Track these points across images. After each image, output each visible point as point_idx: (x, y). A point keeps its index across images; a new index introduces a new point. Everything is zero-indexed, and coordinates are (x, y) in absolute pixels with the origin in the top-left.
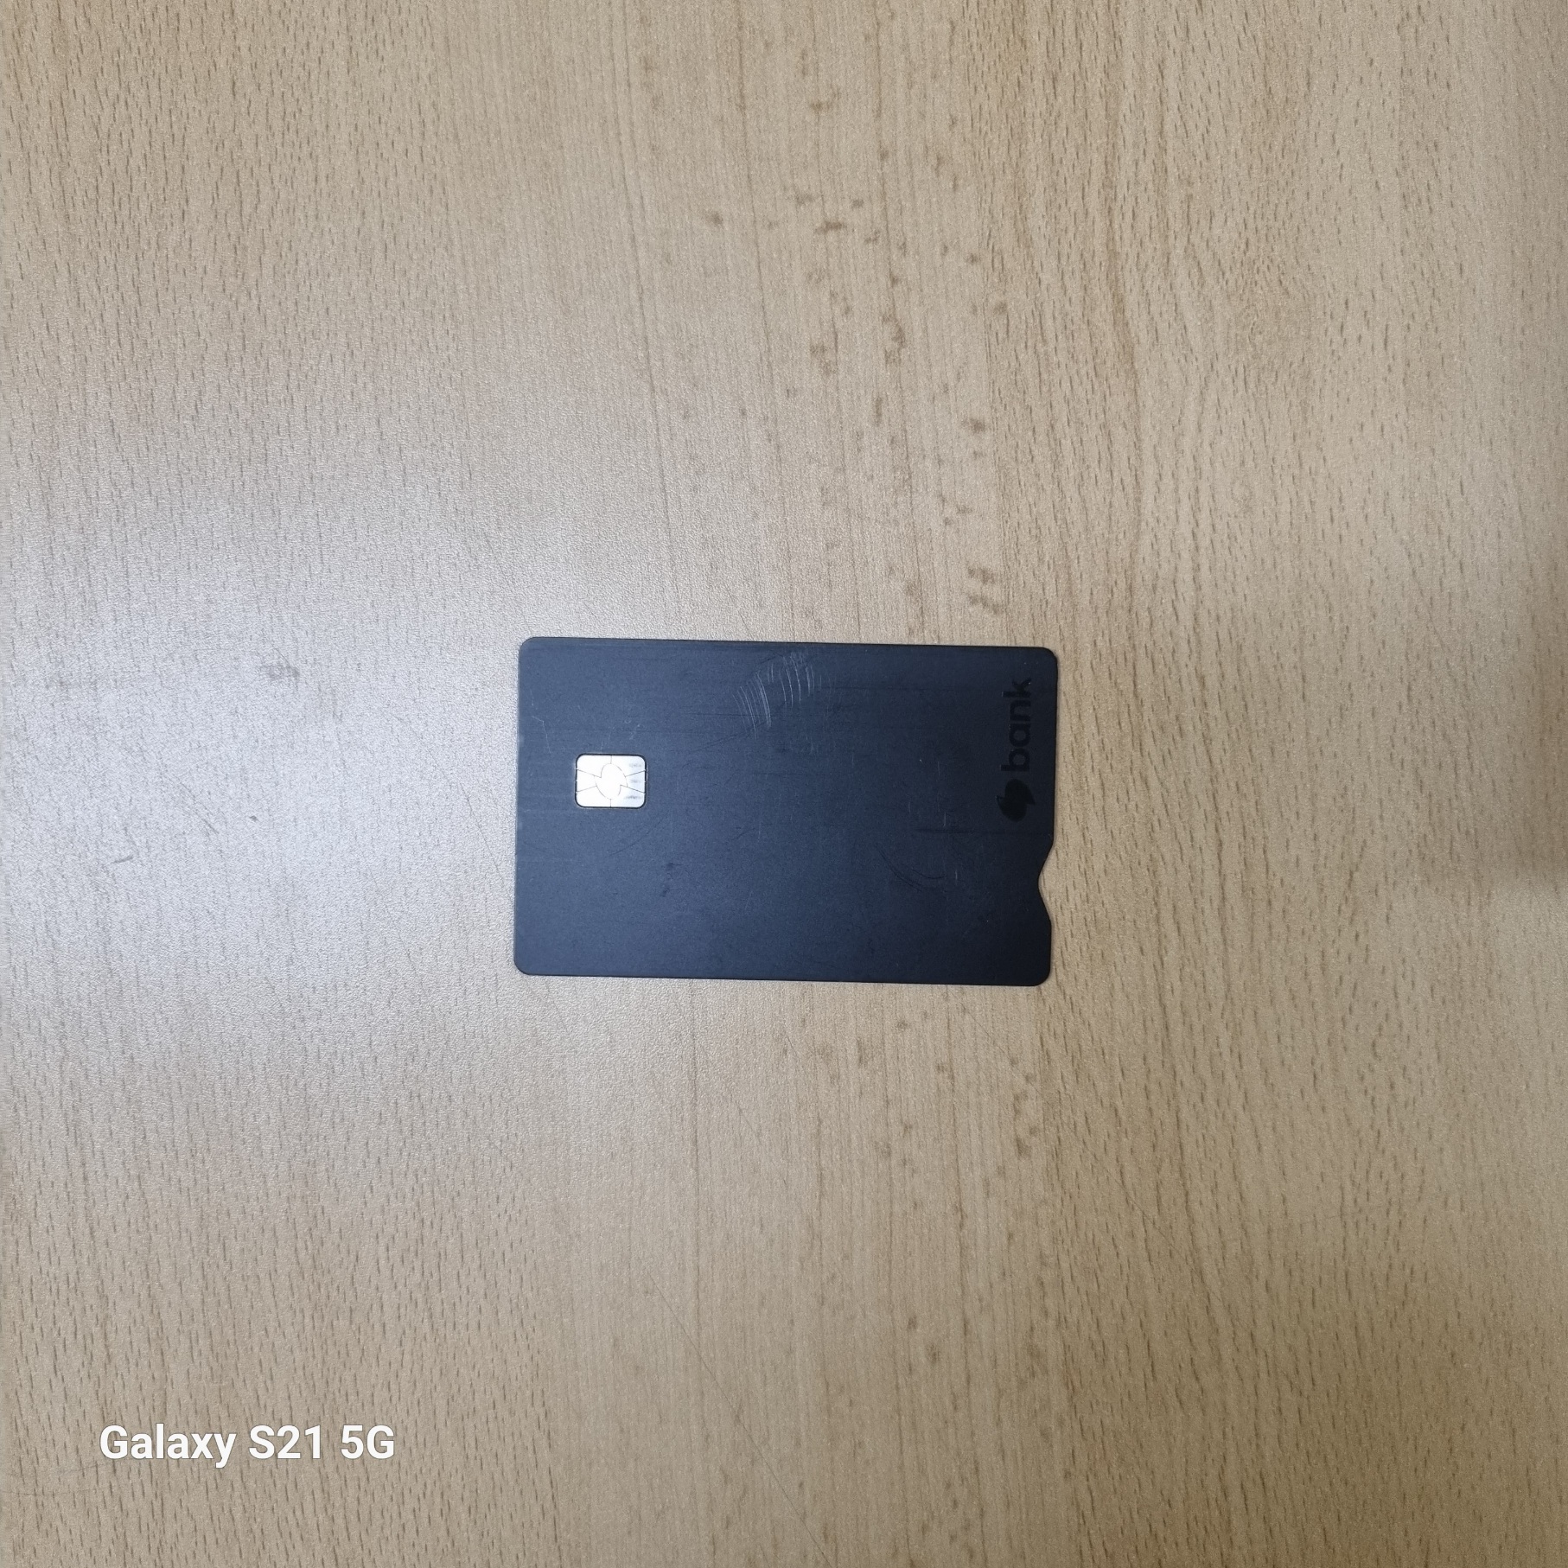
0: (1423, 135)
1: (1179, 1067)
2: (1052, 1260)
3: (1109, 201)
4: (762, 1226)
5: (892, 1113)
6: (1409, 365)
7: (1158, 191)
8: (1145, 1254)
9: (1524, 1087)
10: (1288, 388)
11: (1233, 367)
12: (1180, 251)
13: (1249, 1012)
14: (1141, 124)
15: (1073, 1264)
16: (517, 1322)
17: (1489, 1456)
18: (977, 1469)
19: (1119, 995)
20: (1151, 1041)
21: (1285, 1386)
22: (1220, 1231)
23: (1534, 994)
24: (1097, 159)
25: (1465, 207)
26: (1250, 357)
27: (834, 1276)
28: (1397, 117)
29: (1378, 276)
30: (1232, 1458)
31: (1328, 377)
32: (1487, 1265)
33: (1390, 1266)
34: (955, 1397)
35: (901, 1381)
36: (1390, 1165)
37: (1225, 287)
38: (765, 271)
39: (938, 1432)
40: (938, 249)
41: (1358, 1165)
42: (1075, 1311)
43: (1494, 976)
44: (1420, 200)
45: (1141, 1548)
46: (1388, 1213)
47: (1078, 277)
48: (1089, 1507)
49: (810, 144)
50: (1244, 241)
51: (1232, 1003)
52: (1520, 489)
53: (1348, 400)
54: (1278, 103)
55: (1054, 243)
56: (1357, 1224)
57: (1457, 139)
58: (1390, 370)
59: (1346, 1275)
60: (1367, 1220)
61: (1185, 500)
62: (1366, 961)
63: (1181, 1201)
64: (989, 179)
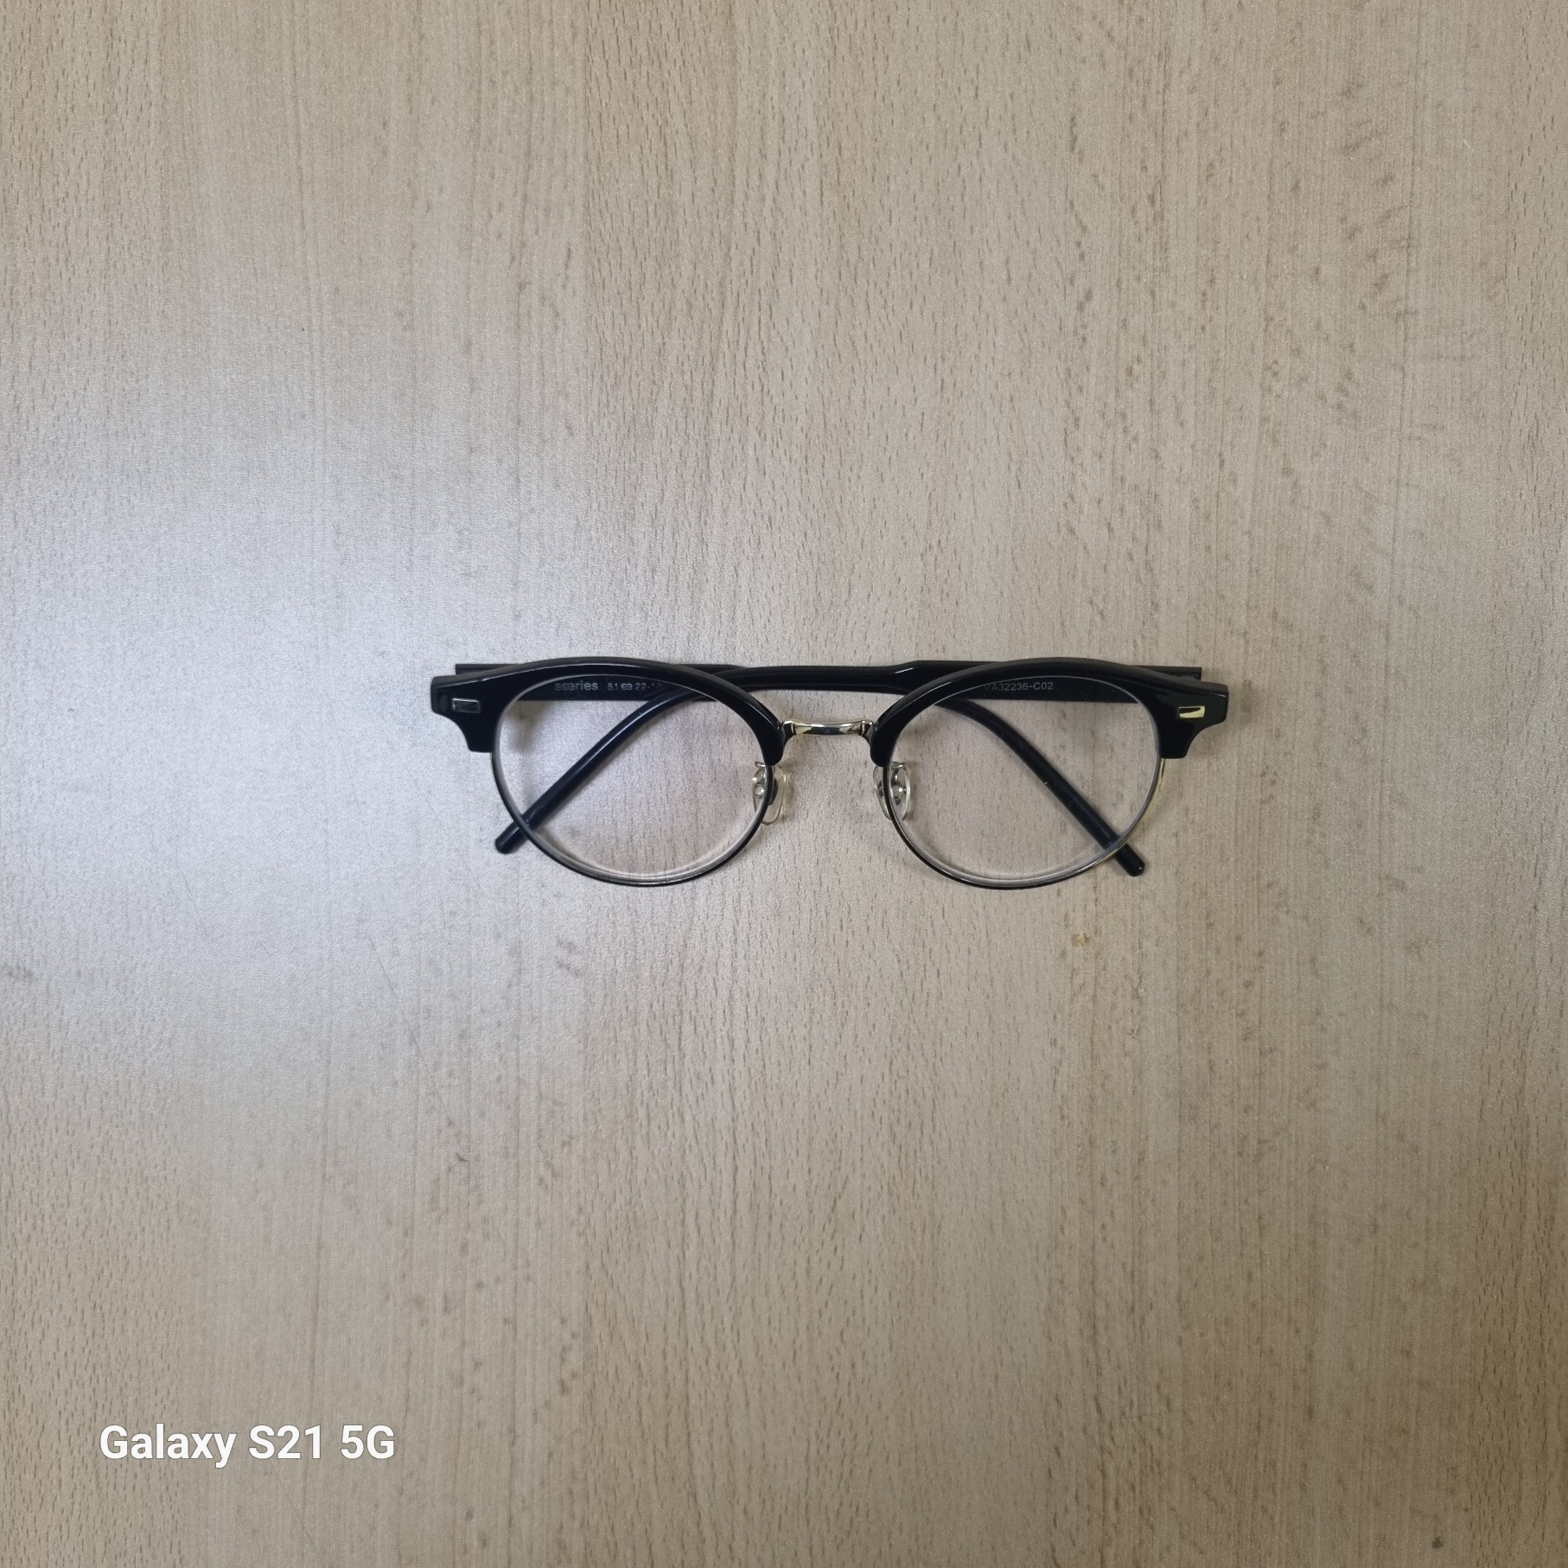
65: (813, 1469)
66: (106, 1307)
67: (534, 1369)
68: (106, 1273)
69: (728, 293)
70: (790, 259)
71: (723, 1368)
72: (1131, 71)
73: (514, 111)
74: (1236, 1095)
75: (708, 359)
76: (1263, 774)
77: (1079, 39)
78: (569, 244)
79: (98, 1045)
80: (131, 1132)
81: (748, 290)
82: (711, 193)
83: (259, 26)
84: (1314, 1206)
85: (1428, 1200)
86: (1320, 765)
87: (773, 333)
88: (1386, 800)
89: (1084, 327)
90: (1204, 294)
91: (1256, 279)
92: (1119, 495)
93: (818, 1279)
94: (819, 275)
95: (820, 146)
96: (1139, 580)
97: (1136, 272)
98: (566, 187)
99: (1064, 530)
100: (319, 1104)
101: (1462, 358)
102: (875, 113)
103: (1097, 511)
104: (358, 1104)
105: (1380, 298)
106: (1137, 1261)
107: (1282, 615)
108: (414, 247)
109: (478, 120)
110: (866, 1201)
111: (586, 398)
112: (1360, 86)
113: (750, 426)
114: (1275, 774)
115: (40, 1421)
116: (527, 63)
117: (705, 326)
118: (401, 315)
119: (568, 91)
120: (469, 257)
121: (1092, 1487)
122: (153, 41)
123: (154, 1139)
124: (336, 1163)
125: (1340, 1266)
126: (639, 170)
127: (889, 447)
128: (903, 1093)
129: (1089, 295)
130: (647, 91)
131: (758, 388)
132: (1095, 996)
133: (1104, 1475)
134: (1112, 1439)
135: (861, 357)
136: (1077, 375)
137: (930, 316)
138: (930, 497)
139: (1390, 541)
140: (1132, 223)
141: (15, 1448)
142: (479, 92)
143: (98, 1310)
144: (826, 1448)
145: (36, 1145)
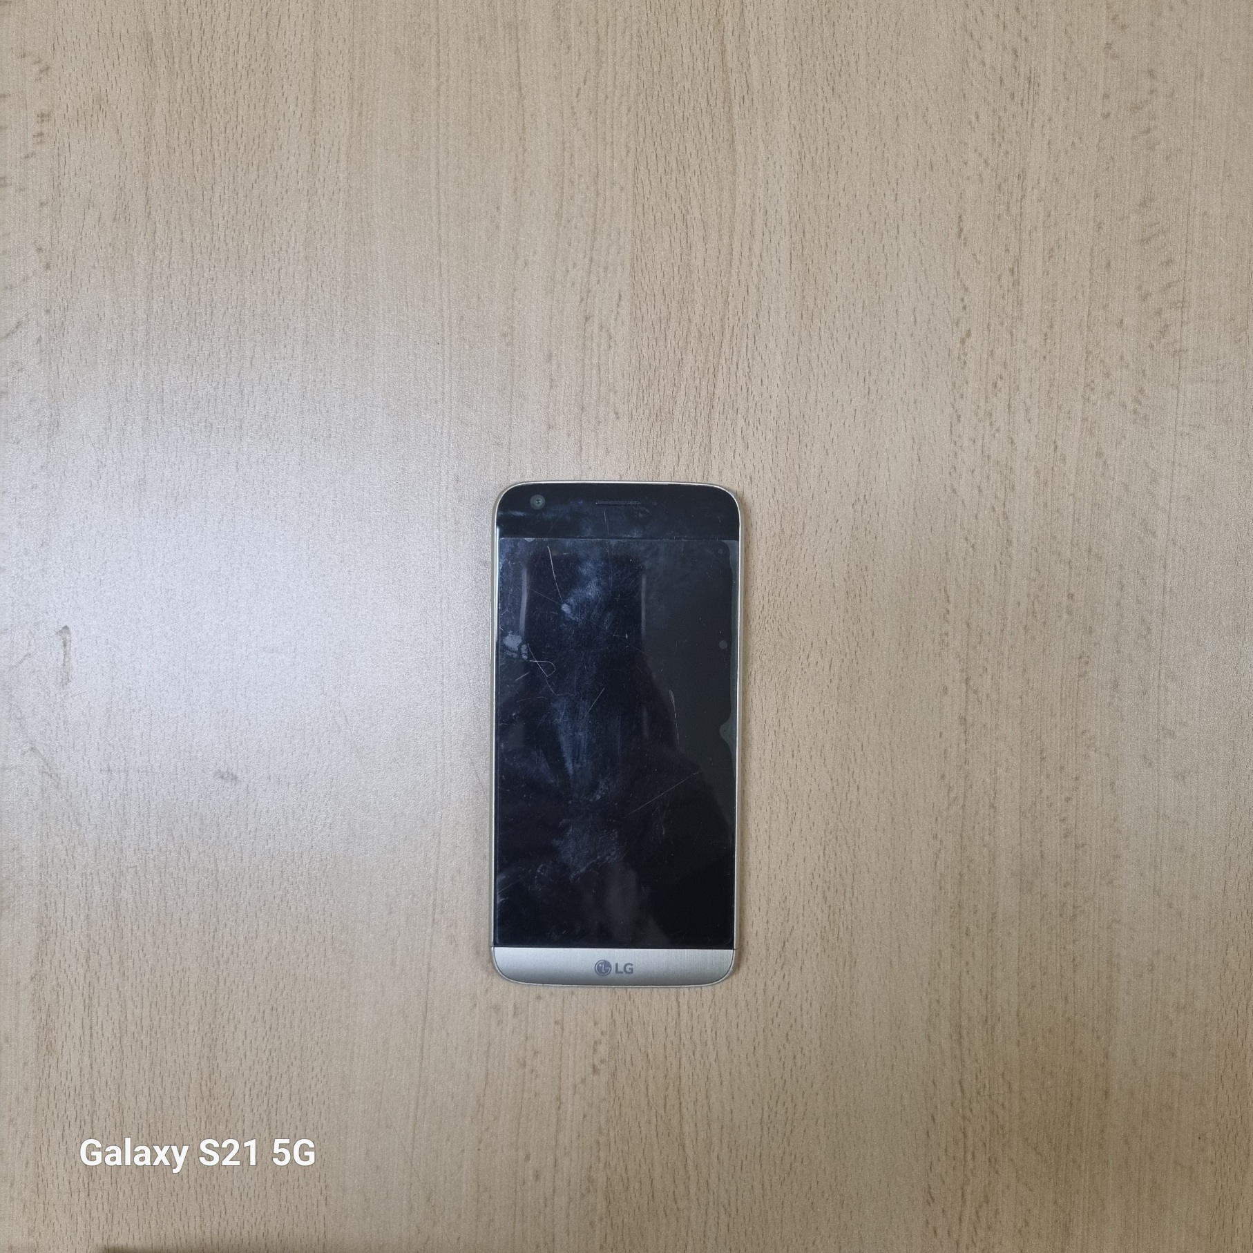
65: (765, 1129)
66: (280, 1009)
67: (574, 1056)
68: (281, 985)
69: (727, 326)
70: (768, 304)
71: (705, 1057)
72: (999, 187)
73: (585, 202)
74: (1059, 875)
75: (711, 370)
76: (1080, 658)
77: (966, 164)
78: (620, 290)
79: (281, 827)
80: (301, 888)
81: (740, 325)
82: (717, 259)
83: (415, 140)
84: (1111, 952)
85: (1188, 949)
86: (1118, 652)
87: (756, 353)
88: (1163, 676)
89: (965, 354)
90: (1046, 335)
91: (1080, 326)
92: (987, 467)
93: (771, 997)
94: (787, 315)
95: (790, 230)
96: (999, 525)
97: (1000, 319)
98: (619, 253)
99: (949, 490)
100: (432, 871)
101: (1217, 381)
102: (828, 210)
103: (971, 477)
104: (459, 872)
105: (1163, 341)
106: (989, 988)
107: (1094, 550)
108: (515, 290)
109: (561, 207)
110: (805, 945)
111: (628, 393)
112: (1152, 200)
113: (739, 416)
114: (1089, 657)
115: (231, 1088)
116: (595, 170)
117: (711, 347)
118: (505, 335)
119: (622, 189)
120: (553, 298)
121: (956, 1143)
122: (343, 149)
123: (318, 893)
124: (442, 912)
125: (1128, 993)
126: (669, 242)
127: (832, 432)
128: (832, 869)
129: (968, 334)
130: (676, 191)
131: (745, 390)
132: (963, 807)
133: (965, 1136)
134: (971, 1111)
135: (815, 370)
136: (960, 387)
137: (862, 346)
138: (859, 466)
139: (1168, 502)
140: (998, 287)
141: (213, 1107)
142: (562, 188)
143: (274, 1012)
144: (774, 1115)
145: (235, 896)
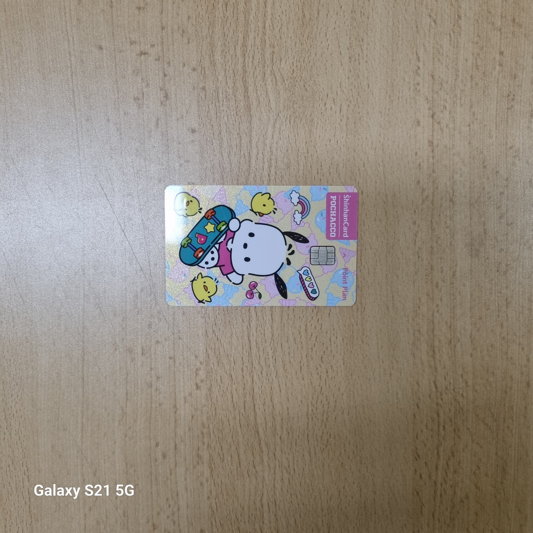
0: (358, 36)
1: (254, 362)
2: (207, 425)
3: (244, 51)
4: (106, 409)
5: (153, 372)
6: (348, 119)
7: (262, 49)
8: (239, 425)
9: (372, 374)
10: (305, 125)
11: (286, 116)
12: (269, 72)
13: (279, 344)
14: (257, 24)
15: (214, 427)
16: (18, 438)
17: (352, 498)
18: (177, 495)
19: (234, 336)
20: (245, 352)
21: (285, 471)
22: (265, 418)
23: (378, 343)
24: (241, 36)
25: (371, 63)
26: (292, 112)
27: (130, 428)
28: (349, 28)
29: (339, 86)
30: (265, 495)
31: (319, 122)
32: (355, 434)
33: (323, 433)
34: (171, 470)
35: (152, 464)
36: (325, 399)
37: (284, 86)
38: (118, 69)
39: (164, 481)
40: (181, 65)
41: (314, 399)
42: (214, 443)
43: (365, 336)
44: (355, 60)
45: (233, 523)
46: (323, 415)
47: (232, 79)
48: (216, 508)
49: (136, 22)
50: (292, 70)
51: (274, 341)
52: (384, 166)
53: (326, 130)
54: (307, 19)
55: (224, 66)
56: (312, 418)
57: (370, 38)
58: (341, 121)
59: (308, 435)
60: (316, 417)
61: (266, 163)
62: (321, 329)
63: (252, 408)
64: (201, 40)
